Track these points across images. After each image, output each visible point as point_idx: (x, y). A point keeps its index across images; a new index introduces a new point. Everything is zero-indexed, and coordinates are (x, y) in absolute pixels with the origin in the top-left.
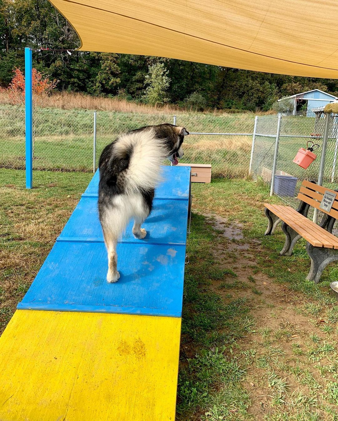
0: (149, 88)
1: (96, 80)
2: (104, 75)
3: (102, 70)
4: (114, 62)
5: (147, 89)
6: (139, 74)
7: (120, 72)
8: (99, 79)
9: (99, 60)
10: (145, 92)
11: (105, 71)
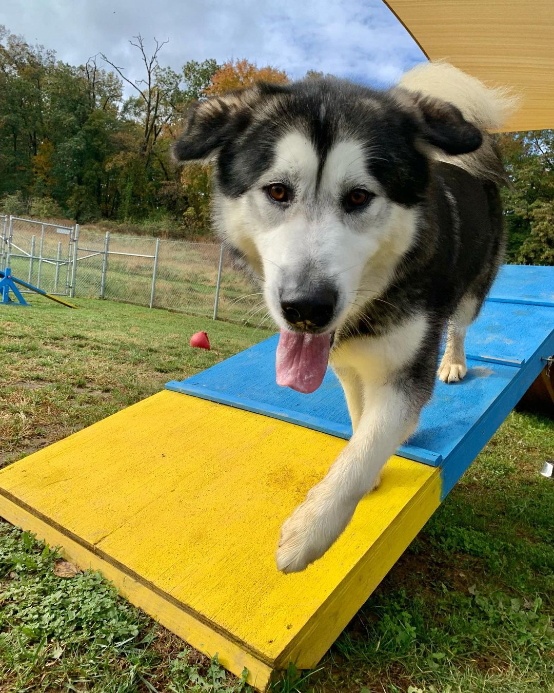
2: (533, 245)
3: (532, 236)
9: (528, 220)
11: (537, 238)
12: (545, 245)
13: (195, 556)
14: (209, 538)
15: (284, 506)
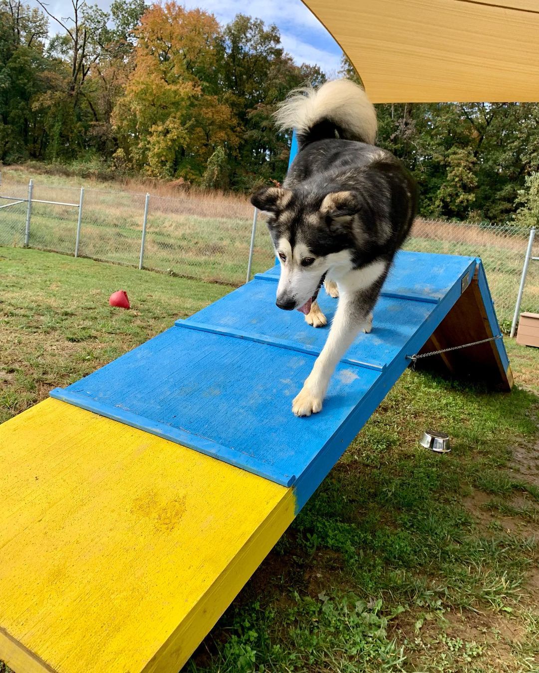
0: (522, 210)
1: (436, 197)
2: (449, 190)
3: (448, 181)
4: (470, 169)
5: (519, 211)
6: (508, 188)
7: (476, 184)
8: (441, 195)
9: (445, 166)
10: (514, 216)
11: (453, 183)
12: (460, 190)
13: (51, 597)
14: (67, 575)
15: (143, 536)
